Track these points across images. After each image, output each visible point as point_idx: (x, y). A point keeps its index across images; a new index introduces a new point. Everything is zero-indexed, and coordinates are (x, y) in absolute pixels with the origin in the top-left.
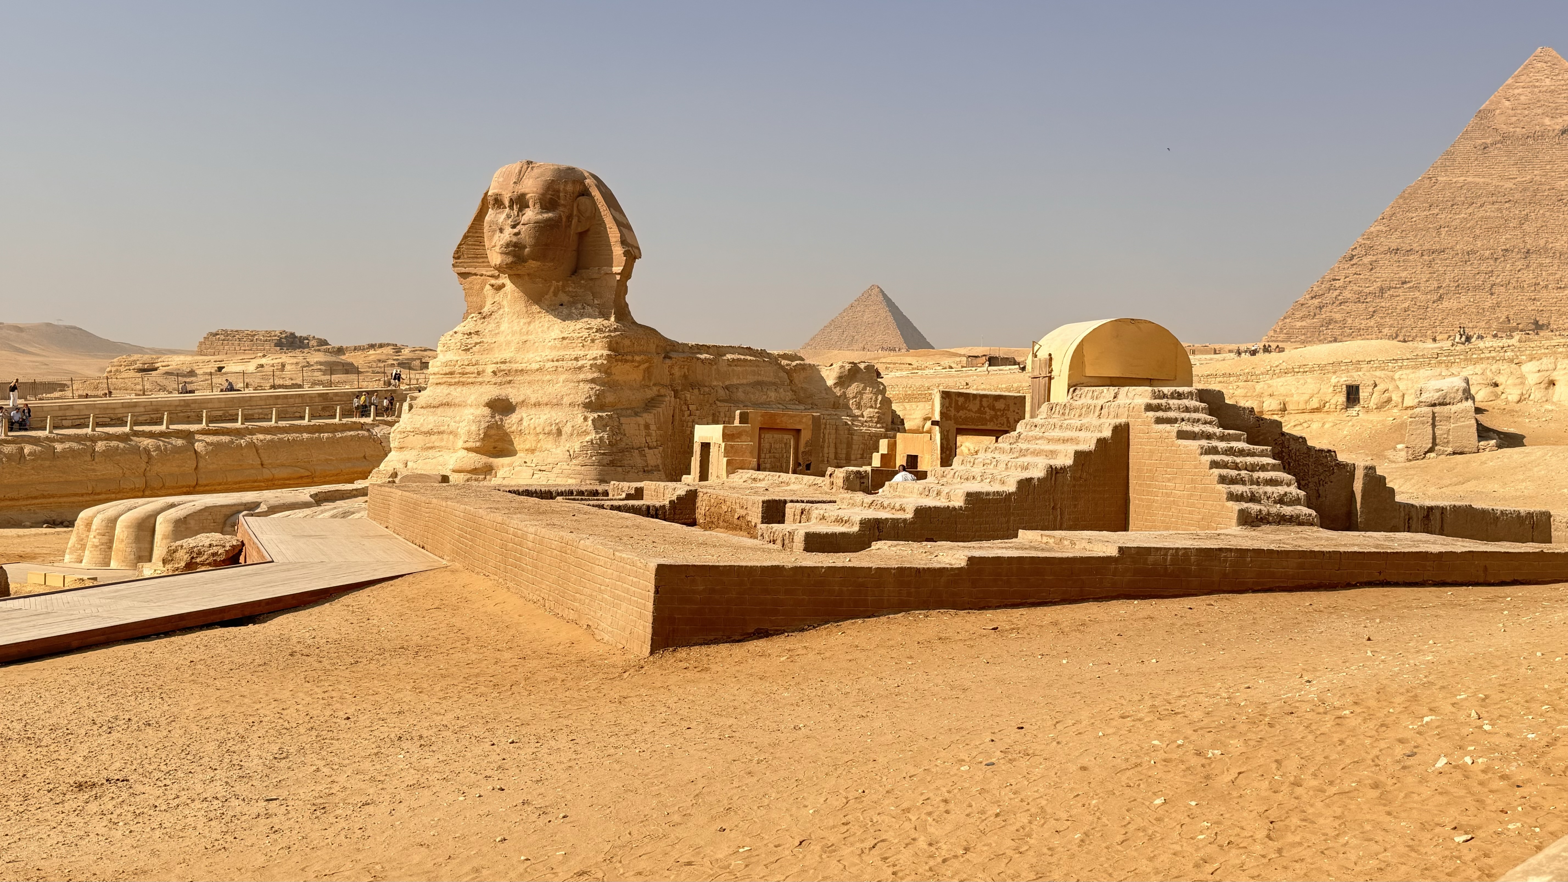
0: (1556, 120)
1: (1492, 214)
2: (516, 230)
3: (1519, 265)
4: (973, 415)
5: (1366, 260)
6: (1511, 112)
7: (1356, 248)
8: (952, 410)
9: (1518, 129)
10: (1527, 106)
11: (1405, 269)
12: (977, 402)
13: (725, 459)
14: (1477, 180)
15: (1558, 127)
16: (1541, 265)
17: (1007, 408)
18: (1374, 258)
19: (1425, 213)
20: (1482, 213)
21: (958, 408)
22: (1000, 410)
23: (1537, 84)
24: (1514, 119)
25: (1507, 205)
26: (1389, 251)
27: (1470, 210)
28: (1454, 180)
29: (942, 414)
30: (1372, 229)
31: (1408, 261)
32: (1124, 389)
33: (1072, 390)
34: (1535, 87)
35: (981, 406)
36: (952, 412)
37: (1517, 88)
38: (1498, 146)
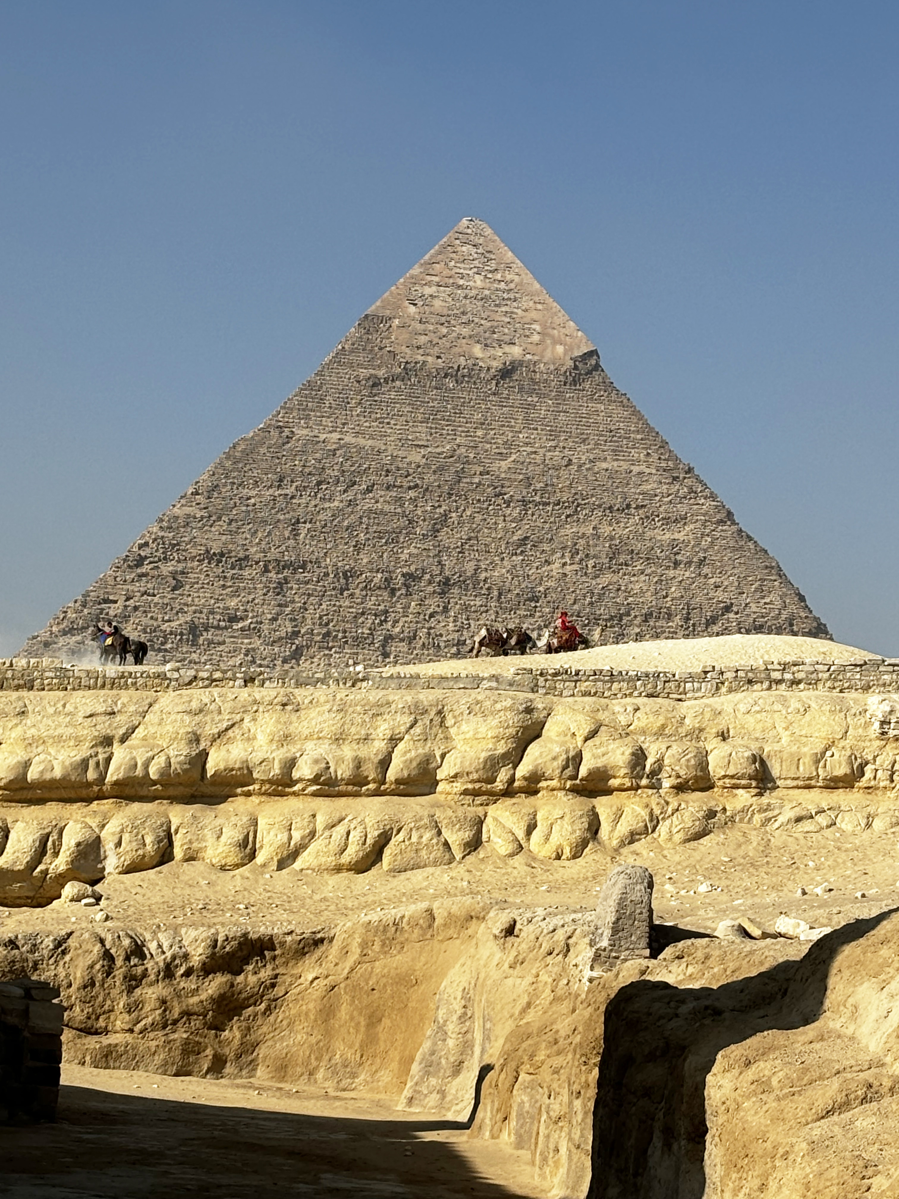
0: (492, 351)
1: (387, 508)
3: (433, 604)
5: (166, 569)
6: (419, 327)
7: (146, 544)
9: (430, 359)
10: (444, 320)
11: (236, 593)
14: (361, 441)
15: (496, 364)
16: (466, 608)
18: (180, 567)
19: (271, 491)
20: (367, 504)
23: (461, 282)
24: (423, 339)
25: (412, 494)
26: (209, 556)
27: (350, 495)
28: (322, 437)
30: (176, 511)
31: (241, 578)
34: (459, 287)
37: (429, 284)
38: (398, 383)
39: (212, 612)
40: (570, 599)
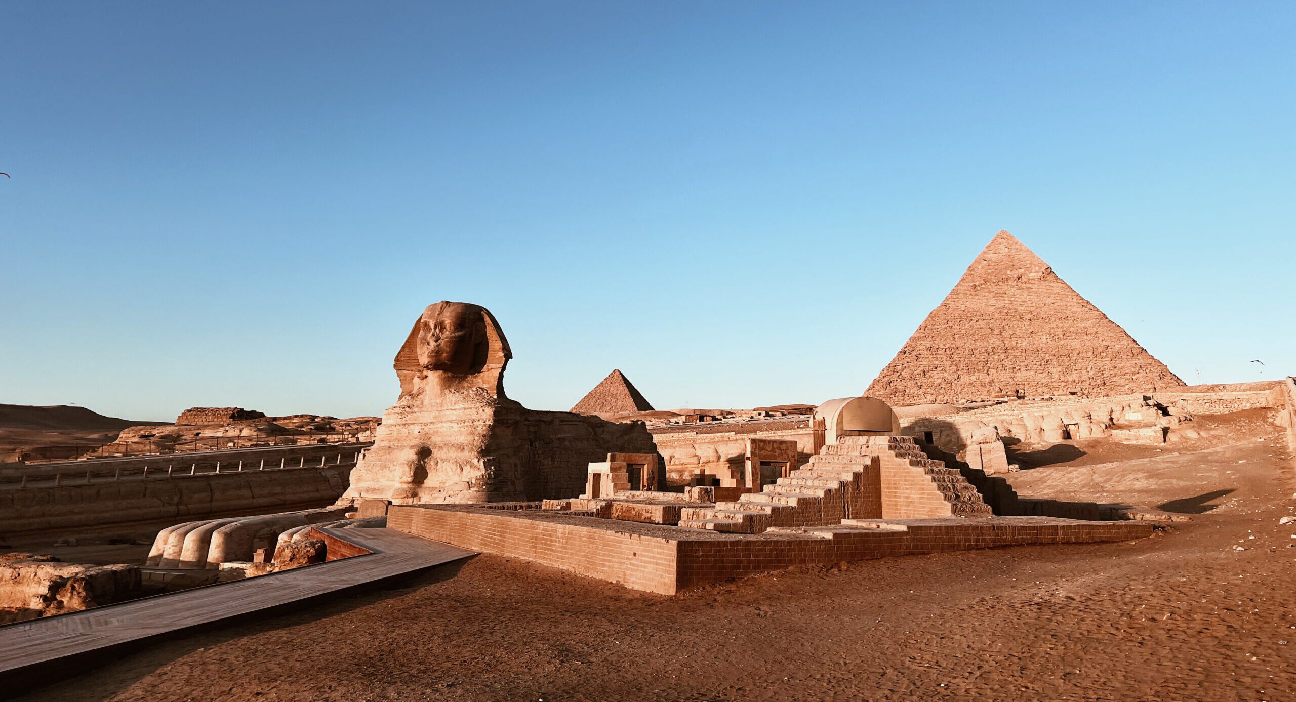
0: (1014, 272)
1: (984, 327)
2: (438, 343)
3: (1003, 356)
4: (769, 453)
5: (914, 354)
6: (988, 267)
7: (907, 347)
8: (757, 450)
9: (993, 277)
10: (997, 264)
11: (937, 360)
12: (771, 445)
13: (613, 484)
14: (973, 306)
15: (1016, 276)
16: (1015, 356)
17: (787, 449)
18: (918, 353)
19: (945, 326)
20: (977, 326)
21: (761, 449)
22: (783, 450)
25: (992, 321)
26: (927, 349)
27: (971, 324)
28: (960, 306)
29: (752, 453)
30: (915, 336)
31: (938, 355)
32: (872, 438)
33: (839, 438)
35: (773, 448)
36: (757, 452)
38: (983, 286)
39: (930, 366)
40: (1050, 350)
